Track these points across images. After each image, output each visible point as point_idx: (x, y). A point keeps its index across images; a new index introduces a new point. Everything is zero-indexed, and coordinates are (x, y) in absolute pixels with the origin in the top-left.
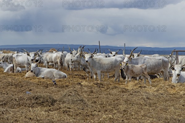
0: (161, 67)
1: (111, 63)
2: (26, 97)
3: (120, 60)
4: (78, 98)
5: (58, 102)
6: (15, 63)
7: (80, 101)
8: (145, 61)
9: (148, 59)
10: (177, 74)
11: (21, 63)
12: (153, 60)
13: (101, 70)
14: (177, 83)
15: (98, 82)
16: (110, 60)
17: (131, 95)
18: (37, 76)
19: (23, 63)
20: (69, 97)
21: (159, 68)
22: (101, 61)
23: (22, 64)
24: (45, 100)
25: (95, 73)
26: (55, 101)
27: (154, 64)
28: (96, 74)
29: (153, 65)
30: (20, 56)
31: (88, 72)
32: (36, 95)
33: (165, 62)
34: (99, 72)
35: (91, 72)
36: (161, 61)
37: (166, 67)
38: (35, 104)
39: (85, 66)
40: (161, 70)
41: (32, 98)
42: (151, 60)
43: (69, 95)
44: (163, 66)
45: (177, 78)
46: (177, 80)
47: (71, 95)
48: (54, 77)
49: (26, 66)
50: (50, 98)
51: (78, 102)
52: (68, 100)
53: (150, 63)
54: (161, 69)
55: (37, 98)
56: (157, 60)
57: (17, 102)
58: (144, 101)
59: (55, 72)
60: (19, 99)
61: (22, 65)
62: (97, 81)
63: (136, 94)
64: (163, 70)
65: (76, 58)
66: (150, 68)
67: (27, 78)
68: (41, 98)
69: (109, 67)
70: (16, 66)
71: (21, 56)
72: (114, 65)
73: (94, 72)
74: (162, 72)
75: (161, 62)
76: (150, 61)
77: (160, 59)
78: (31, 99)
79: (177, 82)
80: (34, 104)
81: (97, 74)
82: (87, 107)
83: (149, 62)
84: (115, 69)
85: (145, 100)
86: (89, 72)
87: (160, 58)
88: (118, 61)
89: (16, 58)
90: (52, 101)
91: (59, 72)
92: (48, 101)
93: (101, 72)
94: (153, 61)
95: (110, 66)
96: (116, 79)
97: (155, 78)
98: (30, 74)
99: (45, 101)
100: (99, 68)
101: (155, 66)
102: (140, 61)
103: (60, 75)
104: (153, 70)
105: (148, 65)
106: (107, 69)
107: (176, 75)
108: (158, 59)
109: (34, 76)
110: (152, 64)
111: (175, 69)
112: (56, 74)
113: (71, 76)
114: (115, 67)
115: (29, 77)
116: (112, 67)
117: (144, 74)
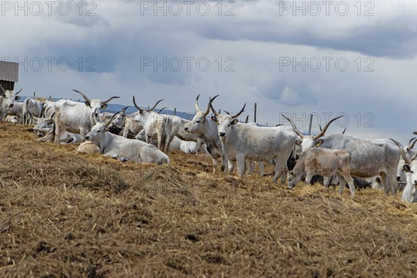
0: (381, 162)
1: (269, 141)
2: (61, 169)
3: (290, 136)
4: (179, 187)
5: (131, 190)
6: (59, 121)
7: (182, 193)
8: (347, 145)
9: (353, 142)
10: (415, 181)
11: (71, 122)
12: (364, 144)
13: (246, 153)
14: (413, 202)
15: (235, 177)
16: (268, 133)
17: (299, 200)
18: (103, 152)
19: (76, 123)
20: (159, 181)
21: (376, 164)
22: (249, 133)
23: (74, 124)
24: (104, 181)
25: (232, 158)
26: (126, 187)
27: (366, 154)
28: (234, 161)
29: (363, 155)
30: (71, 105)
31: (215, 157)
32: (83, 167)
33: (392, 154)
34: (240, 156)
35: (224, 157)
36: (383, 149)
37: (393, 164)
38: (79, 186)
39: (213, 141)
40: (380, 171)
41: (73, 172)
42: (359, 143)
43: (159, 177)
44: (386, 161)
45: (414, 190)
46: (414, 195)
47: (162, 178)
48: (139, 159)
49: (81, 129)
50: (114, 178)
51: (177, 194)
52: (153, 187)
53: (358, 150)
54: (380, 166)
55: (85, 174)
56: (374, 146)
57: (41, 176)
58: (325, 213)
59: (144, 148)
60: (44, 171)
61: (74, 127)
62: (234, 175)
63: (312, 200)
64: (385, 170)
65: (196, 124)
66: (356, 162)
67: (80, 153)
68: (95, 174)
69: (265, 148)
70: (60, 127)
71: (74, 106)
72: (276, 145)
73: (231, 156)
74: (382, 174)
75: (381, 151)
76: (357, 145)
77: (381, 145)
78: (71, 174)
79: (412, 200)
80: (77, 184)
81: (236, 160)
82: (194, 205)
83: (355, 149)
84: (276, 154)
85: (327, 213)
86: (219, 156)
87: (381, 143)
88: (285, 138)
89: (61, 109)
90: (119, 186)
91: (152, 149)
92: (111, 183)
93: (246, 158)
94: (364, 147)
95: (267, 147)
96: (277, 178)
97: (365, 188)
98: (87, 146)
99: (102, 182)
100: (242, 148)
101: (367, 159)
102: (336, 144)
103: (154, 157)
104: (362, 168)
105: (354, 153)
106: (260, 153)
107: (413, 183)
108: (375, 144)
109: (96, 152)
110: (360, 153)
111: (412, 169)
112: (145, 152)
113: (179, 163)
114: (278, 149)
115: (85, 153)
116: (270, 148)
117: (341, 171)
